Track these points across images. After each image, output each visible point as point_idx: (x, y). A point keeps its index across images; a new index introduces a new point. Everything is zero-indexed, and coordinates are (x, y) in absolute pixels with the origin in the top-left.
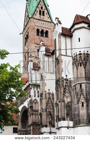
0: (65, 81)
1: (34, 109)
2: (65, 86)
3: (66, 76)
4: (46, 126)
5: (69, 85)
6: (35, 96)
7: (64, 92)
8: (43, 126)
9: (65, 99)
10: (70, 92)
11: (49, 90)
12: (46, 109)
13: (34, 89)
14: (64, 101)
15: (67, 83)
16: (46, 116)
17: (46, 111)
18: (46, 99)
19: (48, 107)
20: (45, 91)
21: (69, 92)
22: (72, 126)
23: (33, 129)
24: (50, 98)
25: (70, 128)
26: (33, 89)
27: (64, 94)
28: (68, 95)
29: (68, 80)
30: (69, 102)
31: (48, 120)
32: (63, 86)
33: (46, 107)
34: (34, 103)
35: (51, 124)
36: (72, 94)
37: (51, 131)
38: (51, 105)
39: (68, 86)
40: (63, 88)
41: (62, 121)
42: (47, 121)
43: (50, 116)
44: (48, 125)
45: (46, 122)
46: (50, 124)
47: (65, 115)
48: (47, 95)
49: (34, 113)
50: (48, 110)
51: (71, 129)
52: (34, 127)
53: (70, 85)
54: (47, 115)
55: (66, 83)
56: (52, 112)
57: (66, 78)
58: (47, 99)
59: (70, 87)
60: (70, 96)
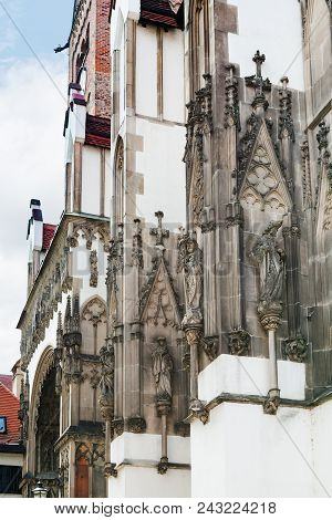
0: (248, 94)
1: (87, 349)
2: (250, 122)
3: (259, 59)
4: (138, 425)
5: (275, 118)
6: (94, 283)
7: (239, 159)
8: (117, 427)
9: (252, 207)
10: (282, 168)
11: (159, 214)
12: (141, 324)
13: (89, 245)
14: (241, 221)
15: (266, 106)
16: (141, 361)
17: (140, 335)
18: (141, 265)
19: (151, 312)
20: (137, 221)
21: (274, 166)
22: (301, 396)
23: (79, 456)
24: (167, 264)
25: (282, 410)
26: (82, 242)
27: (240, 175)
28: (272, 182)
29: (267, 87)
30: (277, 226)
31: (150, 390)
32: (231, 121)
33: (141, 312)
34: (87, 317)
35: (170, 413)
36: (299, 182)
37: (165, 458)
38: (173, 303)
39: (270, 126)
40: (232, 132)
41: (225, 359)
42: (141, 397)
43: (160, 365)
44: (151, 418)
45: (136, 401)
46: (159, 414)
47: (251, 317)
48: (148, 240)
49: (87, 370)
50: (149, 330)
51: (292, 415)
52: (83, 449)
53: (287, 122)
54: (145, 361)
55: (253, 105)
56: (174, 344)
57: (254, 72)
58: (148, 266)
59: (285, 133)
60: (282, 189)
